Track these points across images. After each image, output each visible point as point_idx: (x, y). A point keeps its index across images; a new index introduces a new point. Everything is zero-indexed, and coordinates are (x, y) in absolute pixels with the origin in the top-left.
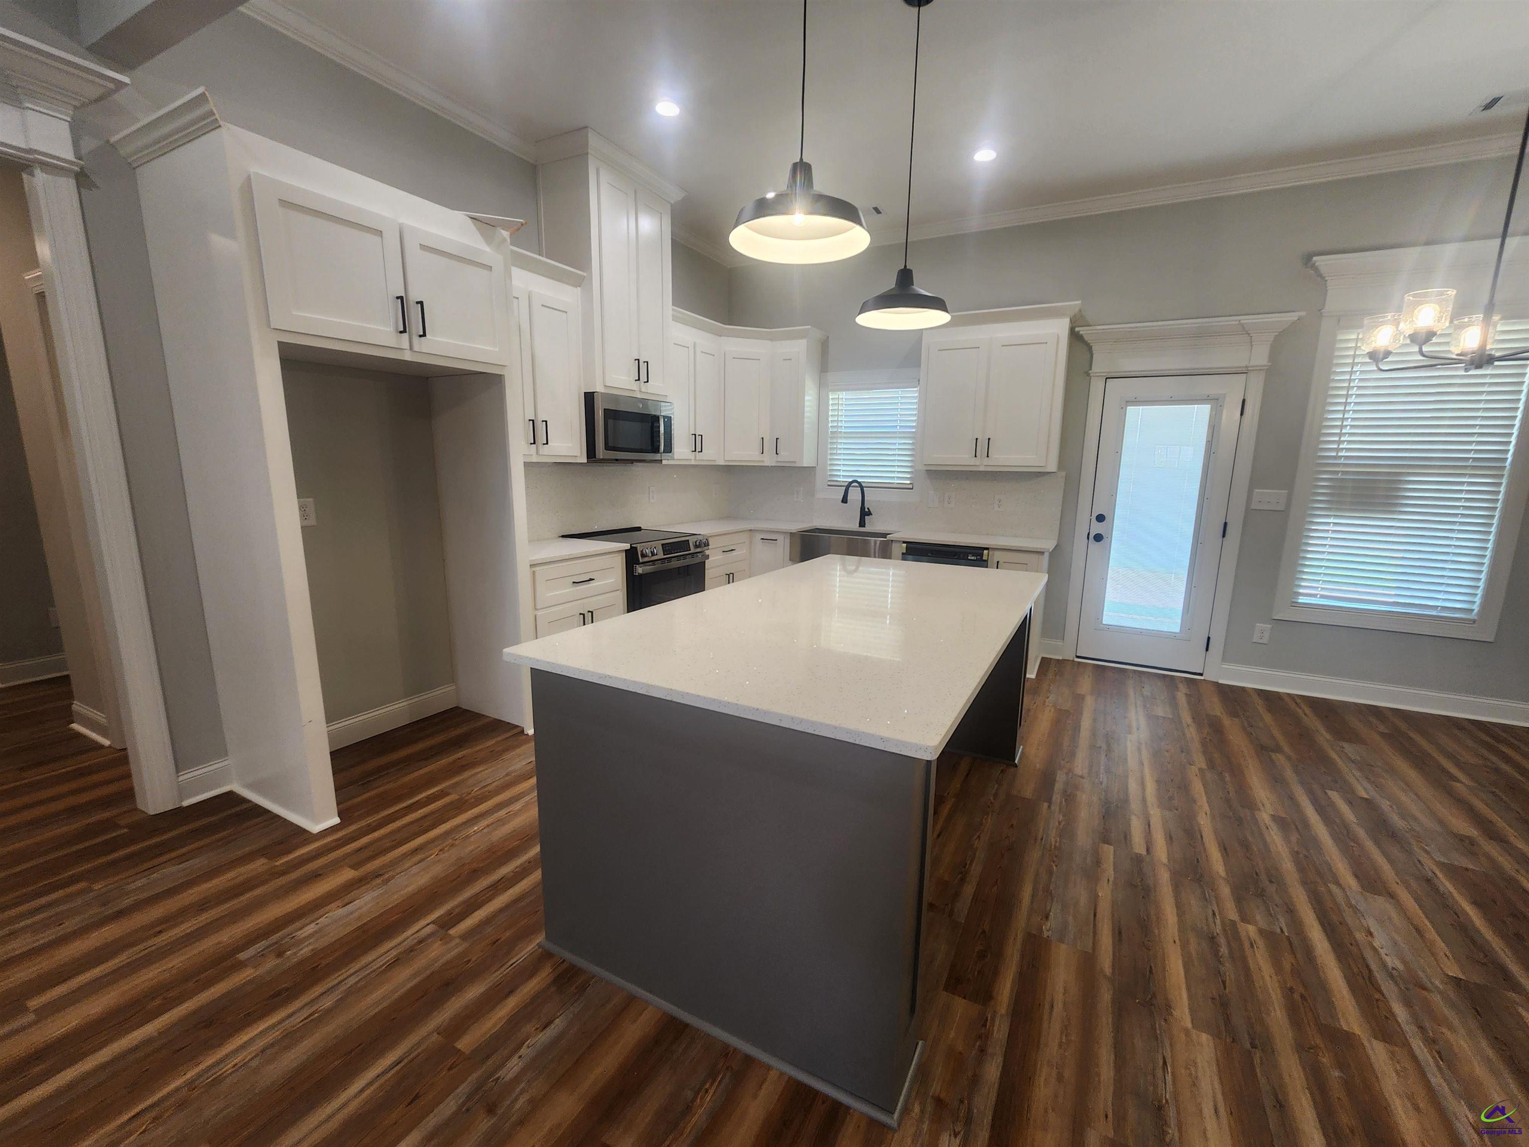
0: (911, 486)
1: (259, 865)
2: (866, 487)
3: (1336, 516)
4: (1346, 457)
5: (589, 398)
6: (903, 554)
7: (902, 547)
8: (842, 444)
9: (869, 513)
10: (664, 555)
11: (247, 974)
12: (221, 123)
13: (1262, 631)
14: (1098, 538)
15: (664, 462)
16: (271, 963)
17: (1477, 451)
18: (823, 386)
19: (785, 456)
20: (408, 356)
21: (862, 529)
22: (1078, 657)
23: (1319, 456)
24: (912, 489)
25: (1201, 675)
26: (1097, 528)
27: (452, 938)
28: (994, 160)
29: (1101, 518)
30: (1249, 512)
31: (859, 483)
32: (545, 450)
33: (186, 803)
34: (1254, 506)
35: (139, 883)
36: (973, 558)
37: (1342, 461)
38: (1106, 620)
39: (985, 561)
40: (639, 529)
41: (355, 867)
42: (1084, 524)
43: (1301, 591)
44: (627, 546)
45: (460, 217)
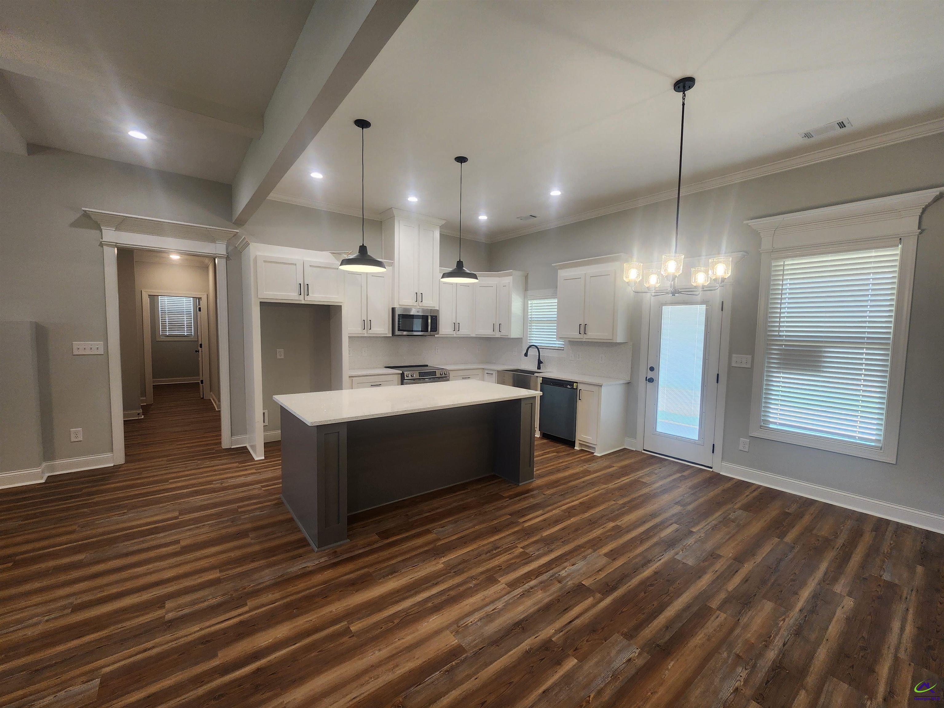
0: (563, 349)
1: (237, 464)
2: (540, 348)
3: (784, 373)
4: (786, 336)
5: (393, 310)
6: (541, 383)
7: (540, 380)
8: (534, 326)
9: (542, 363)
10: (419, 377)
11: (212, 486)
12: (250, 243)
13: (744, 443)
14: (651, 380)
15: (436, 336)
16: (219, 485)
17: (869, 333)
18: (525, 298)
19: (504, 332)
20: (303, 302)
21: (539, 371)
22: (644, 450)
23: (768, 335)
24: (563, 350)
25: (711, 468)
26: (650, 375)
27: (262, 489)
28: (561, 195)
29: (652, 369)
30: (730, 367)
31: (536, 347)
32: (370, 332)
33: (232, 447)
34: (734, 364)
35: (208, 463)
36: (569, 387)
37: (784, 338)
38: (659, 430)
39: (575, 389)
40: (427, 366)
41: (256, 470)
42: (643, 372)
43: (771, 420)
44: (401, 372)
45: (327, 254)
